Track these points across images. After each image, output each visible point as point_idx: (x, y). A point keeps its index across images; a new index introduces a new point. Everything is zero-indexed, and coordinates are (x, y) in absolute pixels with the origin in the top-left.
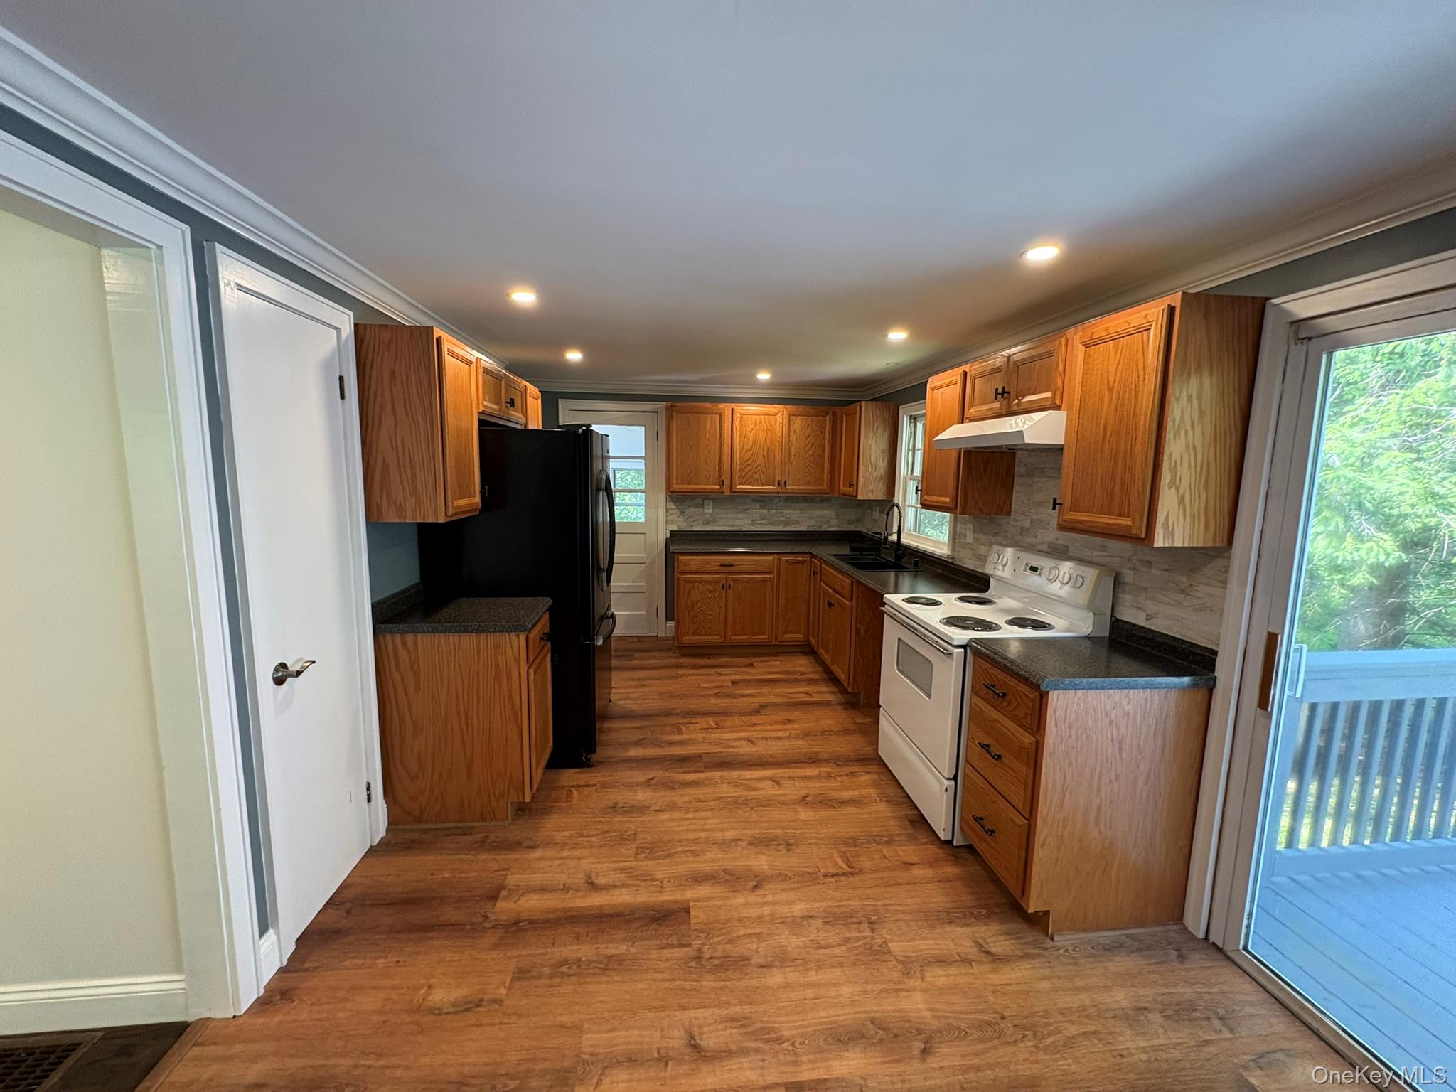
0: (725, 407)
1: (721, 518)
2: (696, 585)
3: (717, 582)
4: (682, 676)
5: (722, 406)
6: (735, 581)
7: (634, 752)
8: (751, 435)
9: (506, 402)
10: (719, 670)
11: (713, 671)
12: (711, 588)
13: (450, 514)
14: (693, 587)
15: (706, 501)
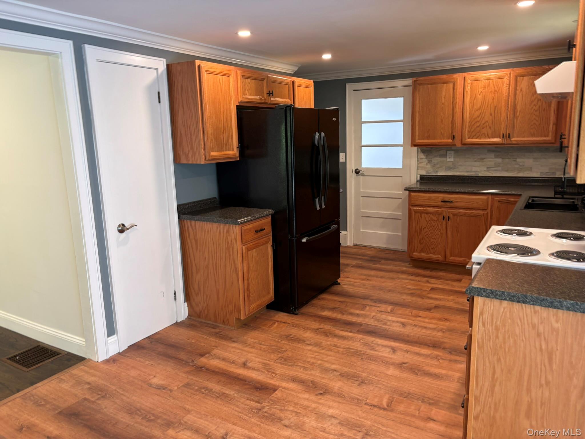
0: (459, 77)
1: (461, 165)
2: (423, 215)
3: (439, 214)
4: (399, 278)
5: (456, 76)
6: (454, 214)
7: (326, 313)
8: (480, 97)
9: (267, 94)
10: (430, 280)
11: (425, 279)
12: (435, 218)
13: (207, 159)
14: (421, 216)
15: (448, 152)
